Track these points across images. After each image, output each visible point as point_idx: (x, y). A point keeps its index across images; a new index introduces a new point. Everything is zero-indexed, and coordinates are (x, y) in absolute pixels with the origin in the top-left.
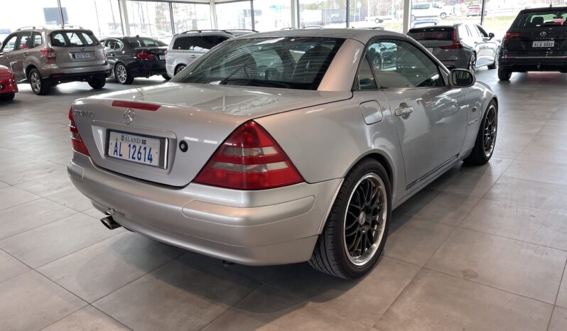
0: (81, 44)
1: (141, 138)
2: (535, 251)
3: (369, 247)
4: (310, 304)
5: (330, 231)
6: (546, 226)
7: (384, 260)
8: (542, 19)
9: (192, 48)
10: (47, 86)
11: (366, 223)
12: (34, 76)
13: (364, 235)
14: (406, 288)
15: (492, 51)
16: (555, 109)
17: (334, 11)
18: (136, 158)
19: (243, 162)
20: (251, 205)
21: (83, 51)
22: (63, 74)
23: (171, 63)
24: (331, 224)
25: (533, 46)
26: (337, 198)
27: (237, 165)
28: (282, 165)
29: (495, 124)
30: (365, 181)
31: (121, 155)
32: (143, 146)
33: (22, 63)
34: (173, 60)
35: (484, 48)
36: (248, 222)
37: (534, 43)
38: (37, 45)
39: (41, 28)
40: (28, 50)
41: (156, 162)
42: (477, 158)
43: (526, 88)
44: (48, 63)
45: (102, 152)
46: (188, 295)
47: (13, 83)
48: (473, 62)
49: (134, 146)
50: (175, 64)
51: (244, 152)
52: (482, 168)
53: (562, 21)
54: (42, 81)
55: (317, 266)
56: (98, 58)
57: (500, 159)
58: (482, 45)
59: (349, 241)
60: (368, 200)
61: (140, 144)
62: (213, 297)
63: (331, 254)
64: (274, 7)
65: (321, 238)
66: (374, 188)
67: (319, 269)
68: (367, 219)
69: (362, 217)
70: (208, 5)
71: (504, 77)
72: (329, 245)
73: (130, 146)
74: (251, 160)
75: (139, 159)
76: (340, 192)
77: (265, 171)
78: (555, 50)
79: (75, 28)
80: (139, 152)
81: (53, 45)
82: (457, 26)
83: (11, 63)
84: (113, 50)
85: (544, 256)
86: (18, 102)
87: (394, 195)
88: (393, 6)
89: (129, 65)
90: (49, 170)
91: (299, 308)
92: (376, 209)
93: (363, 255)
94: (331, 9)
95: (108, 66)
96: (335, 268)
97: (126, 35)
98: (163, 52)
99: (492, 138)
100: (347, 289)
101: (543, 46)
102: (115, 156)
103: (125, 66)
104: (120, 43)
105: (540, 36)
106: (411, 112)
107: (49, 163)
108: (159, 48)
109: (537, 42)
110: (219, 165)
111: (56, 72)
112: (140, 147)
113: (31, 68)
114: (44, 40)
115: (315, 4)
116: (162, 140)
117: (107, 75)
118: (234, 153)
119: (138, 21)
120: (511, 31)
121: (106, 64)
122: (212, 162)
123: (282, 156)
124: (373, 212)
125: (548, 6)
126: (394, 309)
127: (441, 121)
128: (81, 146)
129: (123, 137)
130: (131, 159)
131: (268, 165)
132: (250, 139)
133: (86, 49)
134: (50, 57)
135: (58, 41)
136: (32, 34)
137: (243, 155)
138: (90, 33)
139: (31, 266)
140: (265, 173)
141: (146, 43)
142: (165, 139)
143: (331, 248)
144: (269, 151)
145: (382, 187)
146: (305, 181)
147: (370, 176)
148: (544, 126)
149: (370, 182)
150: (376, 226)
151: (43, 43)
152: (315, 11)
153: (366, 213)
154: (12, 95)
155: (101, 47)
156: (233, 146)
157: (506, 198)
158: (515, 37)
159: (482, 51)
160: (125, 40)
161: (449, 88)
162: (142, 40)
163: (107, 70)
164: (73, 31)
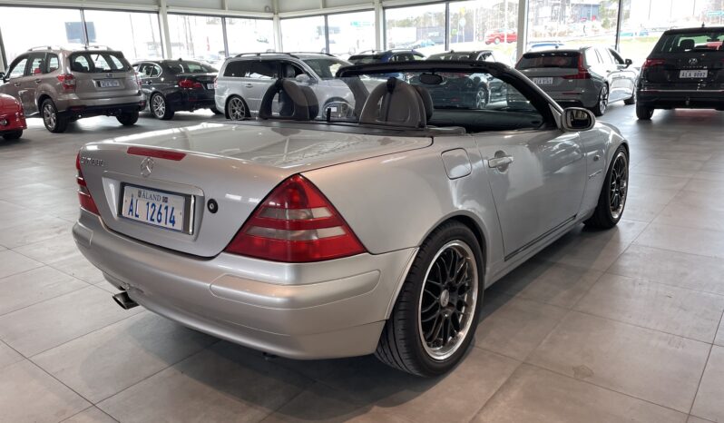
0: (109, 68)
1: (162, 195)
2: (669, 343)
3: (453, 335)
4: (375, 409)
5: (401, 315)
6: (685, 310)
7: (474, 352)
8: (693, 42)
9: (247, 75)
10: (64, 122)
11: (450, 304)
12: (48, 109)
13: (447, 320)
14: (499, 390)
15: (629, 81)
16: (706, 158)
17: (431, 28)
18: (156, 220)
19: (288, 227)
20: (297, 282)
21: (110, 78)
22: (85, 107)
23: (222, 94)
24: (402, 306)
25: (681, 76)
26: (410, 273)
27: (281, 231)
28: (337, 231)
29: (625, 177)
30: (448, 250)
31: (137, 216)
32: (164, 205)
33: (33, 91)
34: (224, 90)
35: (620, 78)
36: (293, 303)
37: (682, 72)
38: (53, 70)
39: (59, 49)
40: (41, 76)
41: (179, 225)
42: (602, 220)
43: (671, 130)
44: (67, 92)
45: (115, 212)
46: (219, 395)
47: (20, 117)
48: (604, 96)
49: (153, 205)
50: (226, 95)
51: (289, 214)
52: (608, 233)
53: (718, 44)
54: (58, 115)
55: (385, 359)
56: (128, 87)
57: (630, 221)
58: (617, 75)
59: (426, 327)
60: (452, 275)
61: (161, 202)
62: (251, 399)
63: (403, 345)
64: (356, 24)
65: (389, 324)
66: (461, 260)
67: (389, 363)
68: (451, 299)
69: (444, 296)
70: (271, 21)
71: (644, 115)
72: (400, 333)
73: (148, 204)
74: (297, 225)
75: (159, 221)
76: (413, 265)
77: (315, 238)
78: (709, 82)
79: (100, 49)
80: (159, 213)
81: (72, 69)
82: (584, 50)
83: (20, 92)
84: (149, 77)
85: (680, 349)
86: (26, 142)
87: (488, 269)
88: (506, 23)
89: (168, 96)
90: (57, 229)
91: (360, 414)
92: (463, 286)
93: (446, 346)
94: (427, 26)
95: (142, 97)
96: (408, 362)
97: (166, 58)
98: (212, 81)
99: (621, 196)
100: (423, 391)
101: (693, 76)
102: (130, 216)
103: (163, 97)
104: (158, 68)
105: (689, 64)
106: (511, 162)
107: (59, 220)
108: (208, 74)
109: (685, 71)
110: (257, 231)
111: (76, 104)
112: (161, 206)
113: (44, 98)
114: (62, 63)
115: (407, 20)
116: (188, 197)
117: (140, 108)
118: (276, 215)
119: (183, 40)
120: (652, 57)
121: (139, 94)
122: (248, 227)
123: (337, 219)
124: (460, 290)
125: (699, 26)
126: (482, 417)
127: (559, 171)
128: (91, 203)
129: (140, 192)
130: (149, 221)
131: (319, 231)
132: (296, 198)
133: (115, 75)
134: (69, 85)
135: (79, 64)
136: (46, 56)
137: (288, 218)
138: (119, 55)
139: (24, 354)
140: (316, 241)
141: (192, 67)
142: (190, 196)
143: (402, 337)
144: (321, 213)
145: (471, 257)
146: (367, 251)
147: (456, 244)
148: (691, 179)
149: (454, 252)
150: (464, 308)
151: (60, 67)
152: (407, 29)
153: (450, 291)
154: (19, 132)
155: (134, 73)
156: (275, 207)
157: (636, 273)
158: (657, 65)
159: (617, 81)
160: (165, 65)
161: (563, 131)
162: (186, 64)
163: (140, 102)
164: (98, 53)
